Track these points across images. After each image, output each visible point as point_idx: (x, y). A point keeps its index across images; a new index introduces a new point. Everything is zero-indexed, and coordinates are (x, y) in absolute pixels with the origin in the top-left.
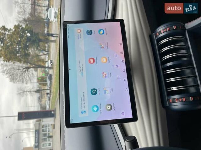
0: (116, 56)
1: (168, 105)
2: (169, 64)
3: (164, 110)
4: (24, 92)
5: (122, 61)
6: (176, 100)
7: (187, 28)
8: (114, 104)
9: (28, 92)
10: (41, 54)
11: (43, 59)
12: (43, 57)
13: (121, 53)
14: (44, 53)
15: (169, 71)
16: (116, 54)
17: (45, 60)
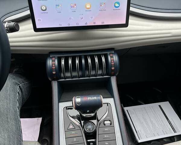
0: (92, 18)
1: (51, 56)
2: (83, 61)
3: (47, 53)
5: (86, 23)
6: (53, 63)
7: (112, 77)
8: (47, 13)
13: (94, 23)
15: (77, 60)
16: (94, 18)
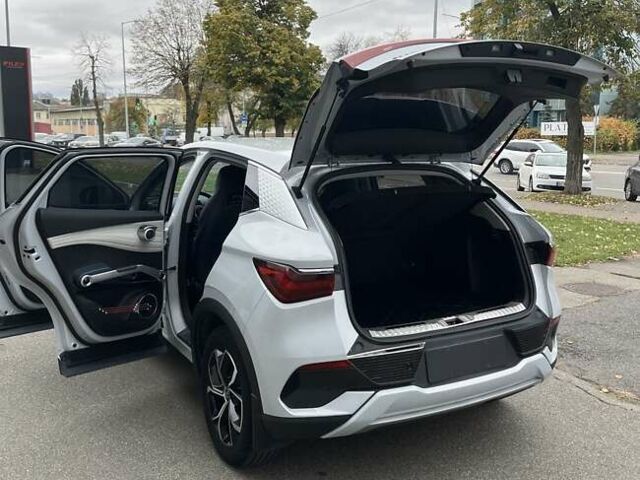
4: (92, 57)
9: (93, 73)
10: (237, 112)
11: (216, 118)
12: (225, 118)
14: (240, 122)
17: (213, 125)
